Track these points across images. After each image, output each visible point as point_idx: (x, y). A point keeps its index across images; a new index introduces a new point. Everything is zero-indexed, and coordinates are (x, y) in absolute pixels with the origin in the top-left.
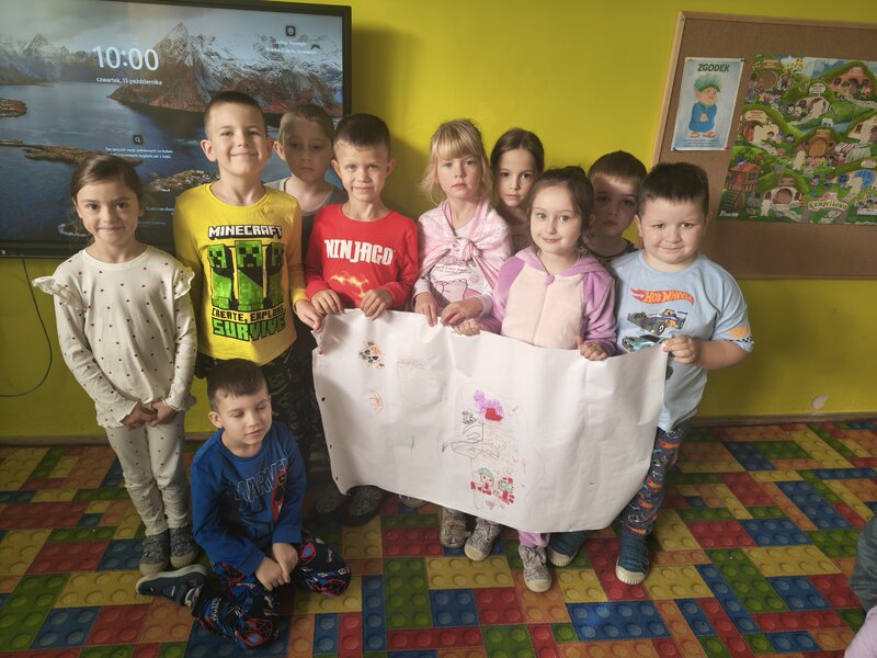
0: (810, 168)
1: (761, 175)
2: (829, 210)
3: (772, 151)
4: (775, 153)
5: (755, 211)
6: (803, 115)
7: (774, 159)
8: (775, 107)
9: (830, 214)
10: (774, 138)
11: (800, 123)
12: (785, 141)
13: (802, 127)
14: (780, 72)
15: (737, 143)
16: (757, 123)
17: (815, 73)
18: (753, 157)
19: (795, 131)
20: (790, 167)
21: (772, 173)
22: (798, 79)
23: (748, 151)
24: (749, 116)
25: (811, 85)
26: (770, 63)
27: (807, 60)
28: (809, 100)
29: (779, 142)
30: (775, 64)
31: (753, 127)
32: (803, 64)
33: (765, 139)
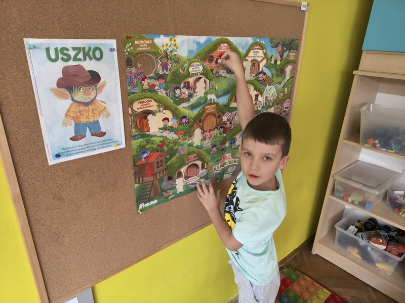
0: (208, 140)
1: (167, 160)
2: (228, 167)
3: (172, 136)
4: (175, 137)
5: (171, 192)
6: (190, 96)
7: (175, 143)
8: (162, 93)
9: (230, 170)
10: (170, 124)
11: (189, 104)
12: (180, 124)
13: (193, 107)
14: (156, 54)
15: (134, 137)
16: (148, 113)
17: (190, 52)
18: (155, 147)
19: (187, 112)
20: (191, 145)
21: (177, 155)
22: (177, 60)
23: (148, 142)
24: (137, 107)
25: (190, 65)
26: (143, 45)
27: (179, 39)
28: (191, 80)
29: (176, 126)
30: (149, 45)
31: (145, 118)
32: (177, 43)
33: (162, 126)
